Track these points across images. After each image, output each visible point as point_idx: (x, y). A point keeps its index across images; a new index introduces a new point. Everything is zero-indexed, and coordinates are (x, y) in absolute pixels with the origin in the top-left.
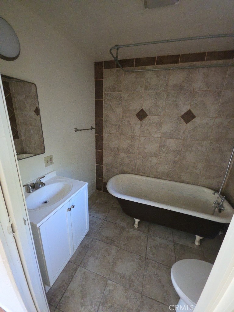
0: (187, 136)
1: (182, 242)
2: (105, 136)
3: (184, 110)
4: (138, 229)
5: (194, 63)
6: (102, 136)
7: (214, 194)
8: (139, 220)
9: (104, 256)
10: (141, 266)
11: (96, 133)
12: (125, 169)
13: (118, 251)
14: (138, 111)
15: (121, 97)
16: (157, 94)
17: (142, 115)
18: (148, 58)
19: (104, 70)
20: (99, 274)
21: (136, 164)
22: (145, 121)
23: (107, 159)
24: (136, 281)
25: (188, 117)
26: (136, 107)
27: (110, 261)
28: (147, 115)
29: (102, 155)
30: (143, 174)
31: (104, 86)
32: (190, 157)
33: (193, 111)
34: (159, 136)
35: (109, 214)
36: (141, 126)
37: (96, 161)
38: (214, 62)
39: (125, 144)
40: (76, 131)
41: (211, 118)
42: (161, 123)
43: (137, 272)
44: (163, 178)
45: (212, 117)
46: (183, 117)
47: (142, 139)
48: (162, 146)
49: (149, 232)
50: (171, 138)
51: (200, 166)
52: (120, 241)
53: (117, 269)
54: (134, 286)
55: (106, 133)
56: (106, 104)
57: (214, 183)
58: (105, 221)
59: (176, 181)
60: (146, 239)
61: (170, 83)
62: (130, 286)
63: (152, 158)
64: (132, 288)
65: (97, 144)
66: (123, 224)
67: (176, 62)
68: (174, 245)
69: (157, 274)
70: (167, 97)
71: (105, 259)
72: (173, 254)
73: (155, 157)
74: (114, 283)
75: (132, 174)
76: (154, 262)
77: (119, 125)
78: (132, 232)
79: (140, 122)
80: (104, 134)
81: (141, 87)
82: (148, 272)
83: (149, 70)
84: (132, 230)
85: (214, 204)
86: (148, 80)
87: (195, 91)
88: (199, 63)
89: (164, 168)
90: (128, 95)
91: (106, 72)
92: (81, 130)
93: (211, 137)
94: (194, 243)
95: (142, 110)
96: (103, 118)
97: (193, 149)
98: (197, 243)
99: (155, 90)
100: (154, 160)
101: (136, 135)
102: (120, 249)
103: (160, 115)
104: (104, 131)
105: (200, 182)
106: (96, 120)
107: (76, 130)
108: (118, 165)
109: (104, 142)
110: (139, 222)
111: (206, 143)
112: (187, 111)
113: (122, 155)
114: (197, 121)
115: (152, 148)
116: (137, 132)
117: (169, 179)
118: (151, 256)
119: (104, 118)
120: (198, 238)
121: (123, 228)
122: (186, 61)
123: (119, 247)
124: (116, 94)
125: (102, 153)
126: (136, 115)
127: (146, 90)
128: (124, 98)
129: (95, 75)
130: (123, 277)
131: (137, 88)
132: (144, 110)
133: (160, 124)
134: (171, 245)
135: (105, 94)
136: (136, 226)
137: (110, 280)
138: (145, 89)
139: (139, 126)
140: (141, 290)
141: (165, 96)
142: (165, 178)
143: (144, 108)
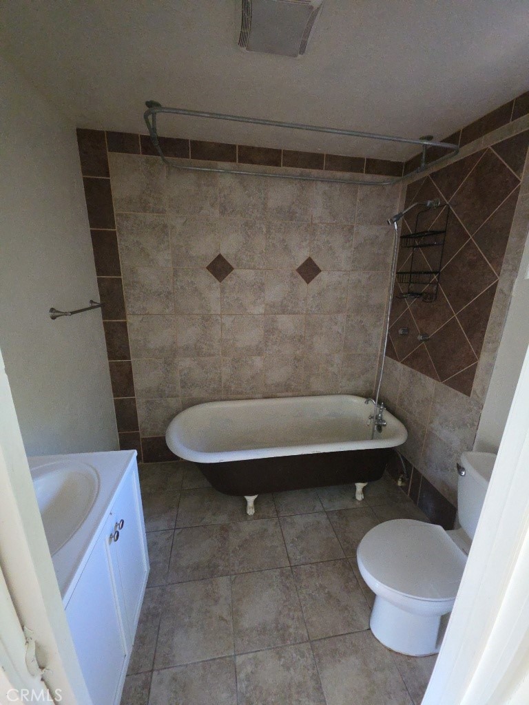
0: (312, 307)
1: (337, 505)
2: (133, 321)
3: (301, 258)
4: (257, 516)
5: (308, 170)
6: (125, 323)
7: (367, 402)
8: (255, 497)
9: (207, 612)
10: (288, 588)
11: (105, 315)
12: (196, 393)
13: (233, 582)
14: (212, 259)
15: (165, 226)
16: (246, 224)
17: (220, 268)
18: (220, 145)
19: (108, 153)
20: (208, 658)
21: (220, 378)
22: (229, 281)
23: (144, 379)
24: (290, 622)
25: (309, 270)
26: (205, 249)
27: (225, 615)
28: (232, 269)
29: (131, 371)
30: (239, 396)
31: (116, 194)
32: (321, 345)
33: (317, 261)
34: (262, 311)
35: (180, 511)
36: (223, 291)
37: (114, 391)
38: (339, 174)
39: (189, 335)
40: (53, 318)
41: (344, 273)
42: (263, 284)
43: (287, 603)
44: (278, 394)
45: (345, 271)
46: (300, 270)
47: (228, 321)
48: (270, 330)
49: (277, 512)
50: (283, 313)
51: (337, 359)
52: (228, 560)
53: (245, 623)
54: (290, 634)
55: (134, 314)
56: (124, 243)
57: (360, 384)
58: (177, 532)
59: (303, 396)
60: (278, 529)
61: (271, 204)
62: (284, 641)
63: (254, 358)
64: (289, 642)
65: (109, 344)
66: (222, 519)
67: (277, 164)
68: (328, 518)
69: (321, 586)
70: (268, 232)
71: (211, 617)
72: (332, 534)
73: (259, 354)
74: (251, 655)
75: (215, 401)
76: (307, 567)
77: (169, 293)
78: (248, 528)
79: (218, 283)
80: (128, 316)
81: (212, 205)
82: (304, 591)
83: (227, 172)
84: (245, 523)
85: (369, 421)
86: (226, 193)
87: (314, 222)
88: (315, 172)
89: (278, 375)
90: (183, 221)
91: (116, 160)
92: (73, 313)
93: (348, 306)
94: (354, 498)
95: (220, 258)
96: (122, 277)
97: (324, 330)
98: (359, 497)
99: (242, 216)
100: (258, 362)
101: (212, 312)
102: (234, 576)
103: (258, 269)
104: (129, 310)
105: (341, 387)
106: (100, 281)
107: (55, 314)
108: (178, 388)
109: (131, 336)
110: (256, 502)
111: (341, 318)
112: (305, 259)
113: (185, 363)
114: (324, 277)
115: (250, 336)
116: (215, 308)
117: (290, 394)
118: (298, 557)
119: (124, 276)
120: (360, 486)
121: (224, 529)
122: (294, 164)
123: (233, 573)
124: (150, 217)
125: (130, 364)
126: (208, 268)
127: (222, 213)
128: (173, 227)
129: (83, 164)
130: (263, 630)
131: (201, 208)
132: (225, 257)
133: (261, 287)
134: (323, 519)
135: (118, 215)
136: (251, 511)
137: (241, 654)
138: (220, 212)
139: (217, 294)
140: (306, 635)
141: (264, 230)
142: (283, 394)
143: (223, 252)
